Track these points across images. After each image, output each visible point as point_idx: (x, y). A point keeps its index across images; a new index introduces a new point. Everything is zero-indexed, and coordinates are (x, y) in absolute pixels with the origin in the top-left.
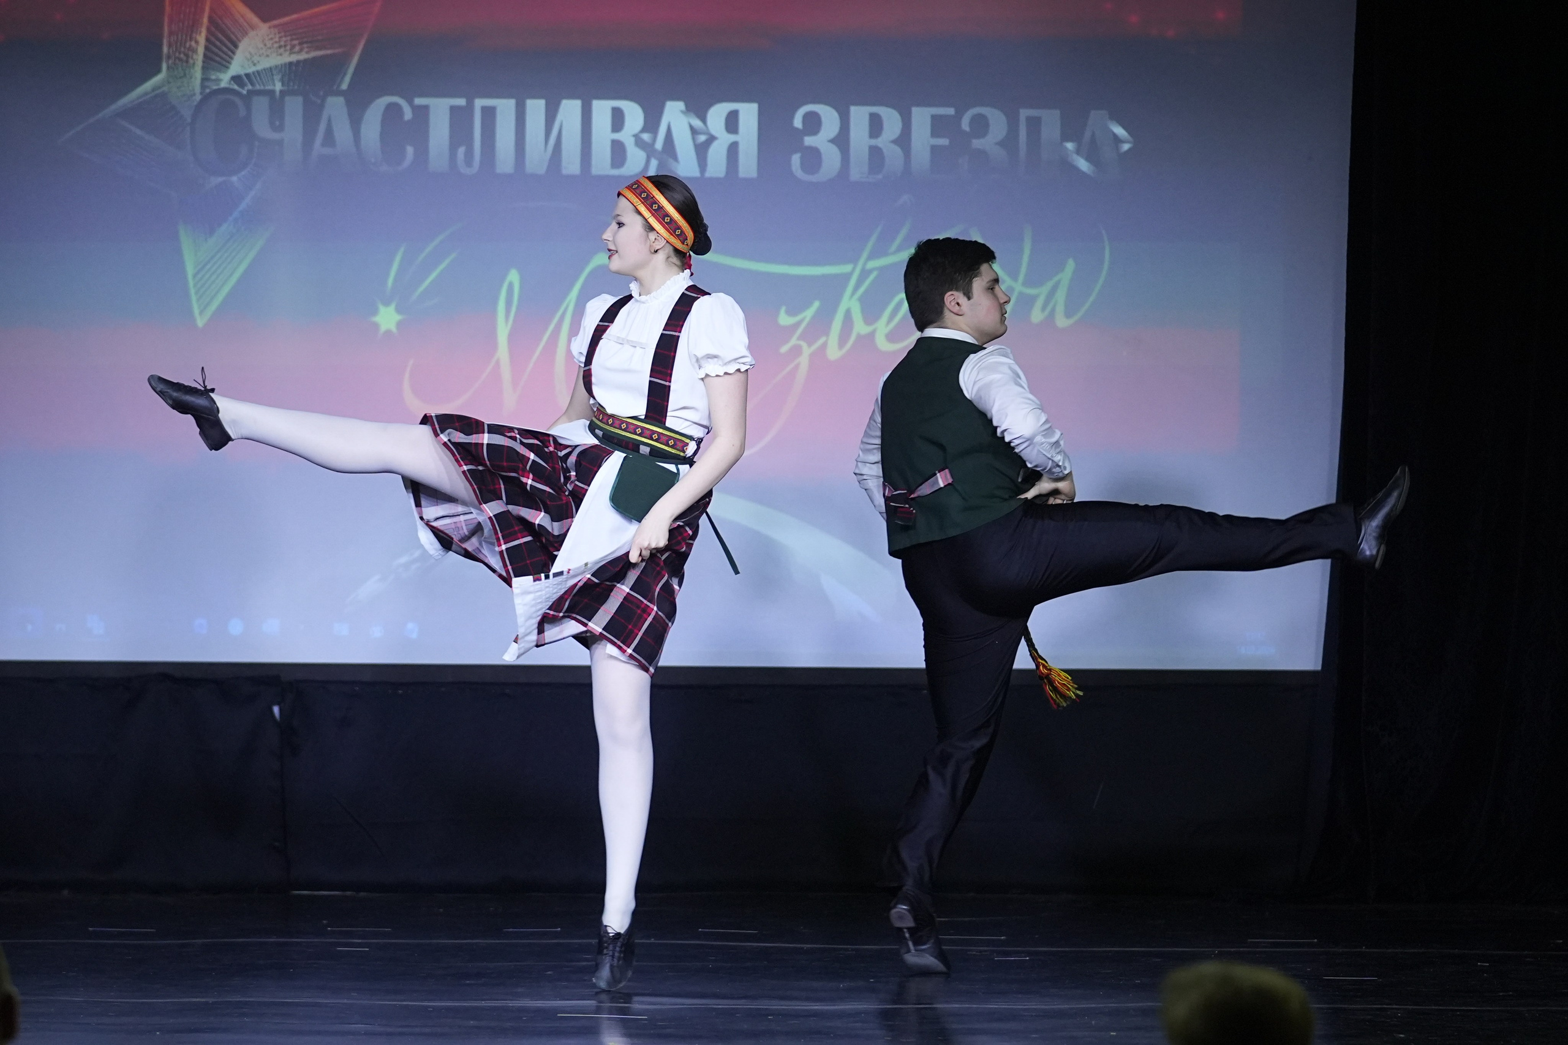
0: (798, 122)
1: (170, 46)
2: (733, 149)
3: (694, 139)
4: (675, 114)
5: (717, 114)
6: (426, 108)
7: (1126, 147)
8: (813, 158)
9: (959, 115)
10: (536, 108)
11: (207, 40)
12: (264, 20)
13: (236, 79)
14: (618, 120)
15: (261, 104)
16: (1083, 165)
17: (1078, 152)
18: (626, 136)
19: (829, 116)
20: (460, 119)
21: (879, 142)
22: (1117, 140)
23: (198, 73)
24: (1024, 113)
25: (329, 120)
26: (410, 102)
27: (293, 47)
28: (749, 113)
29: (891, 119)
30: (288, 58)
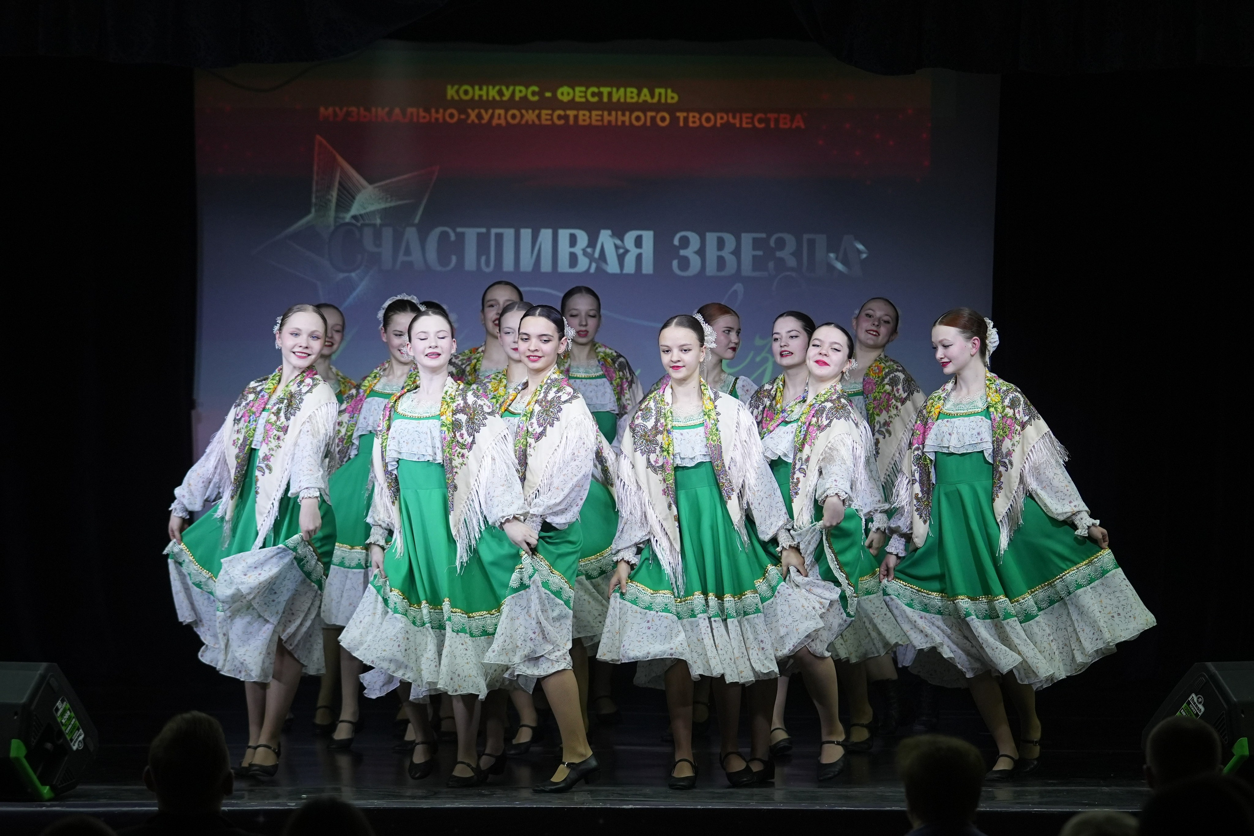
0: (676, 242)
1: (317, 198)
2: (639, 257)
3: (617, 251)
4: (606, 238)
5: (630, 238)
6: (463, 234)
7: (864, 256)
8: (685, 263)
9: (769, 237)
10: (526, 234)
11: (338, 195)
12: (371, 181)
13: (354, 217)
14: (573, 241)
15: (368, 233)
16: (839, 266)
17: (837, 259)
18: (578, 250)
19: (694, 239)
20: (483, 240)
21: (723, 253)
22: (859, 252)
23: (332, 213)
24: (806, 237)
25: (408, 243)
26: (454, 231)
27: (387, 199)
28: (648, 236)
29: (730, 240)
30: (383, 206)
